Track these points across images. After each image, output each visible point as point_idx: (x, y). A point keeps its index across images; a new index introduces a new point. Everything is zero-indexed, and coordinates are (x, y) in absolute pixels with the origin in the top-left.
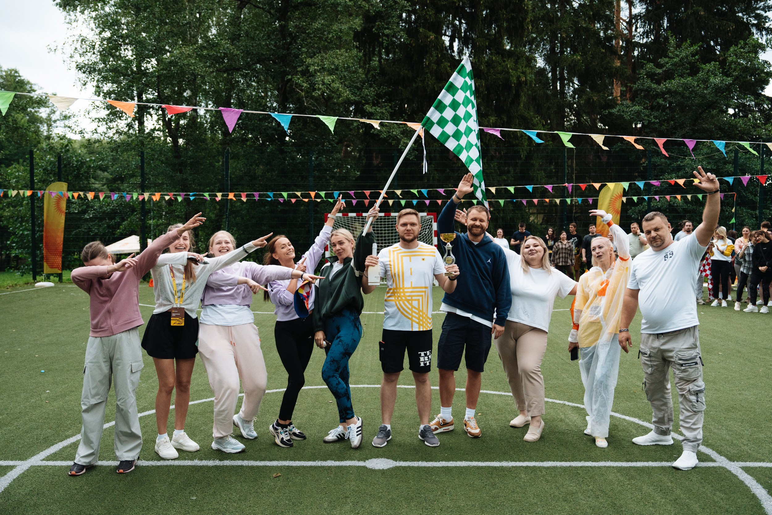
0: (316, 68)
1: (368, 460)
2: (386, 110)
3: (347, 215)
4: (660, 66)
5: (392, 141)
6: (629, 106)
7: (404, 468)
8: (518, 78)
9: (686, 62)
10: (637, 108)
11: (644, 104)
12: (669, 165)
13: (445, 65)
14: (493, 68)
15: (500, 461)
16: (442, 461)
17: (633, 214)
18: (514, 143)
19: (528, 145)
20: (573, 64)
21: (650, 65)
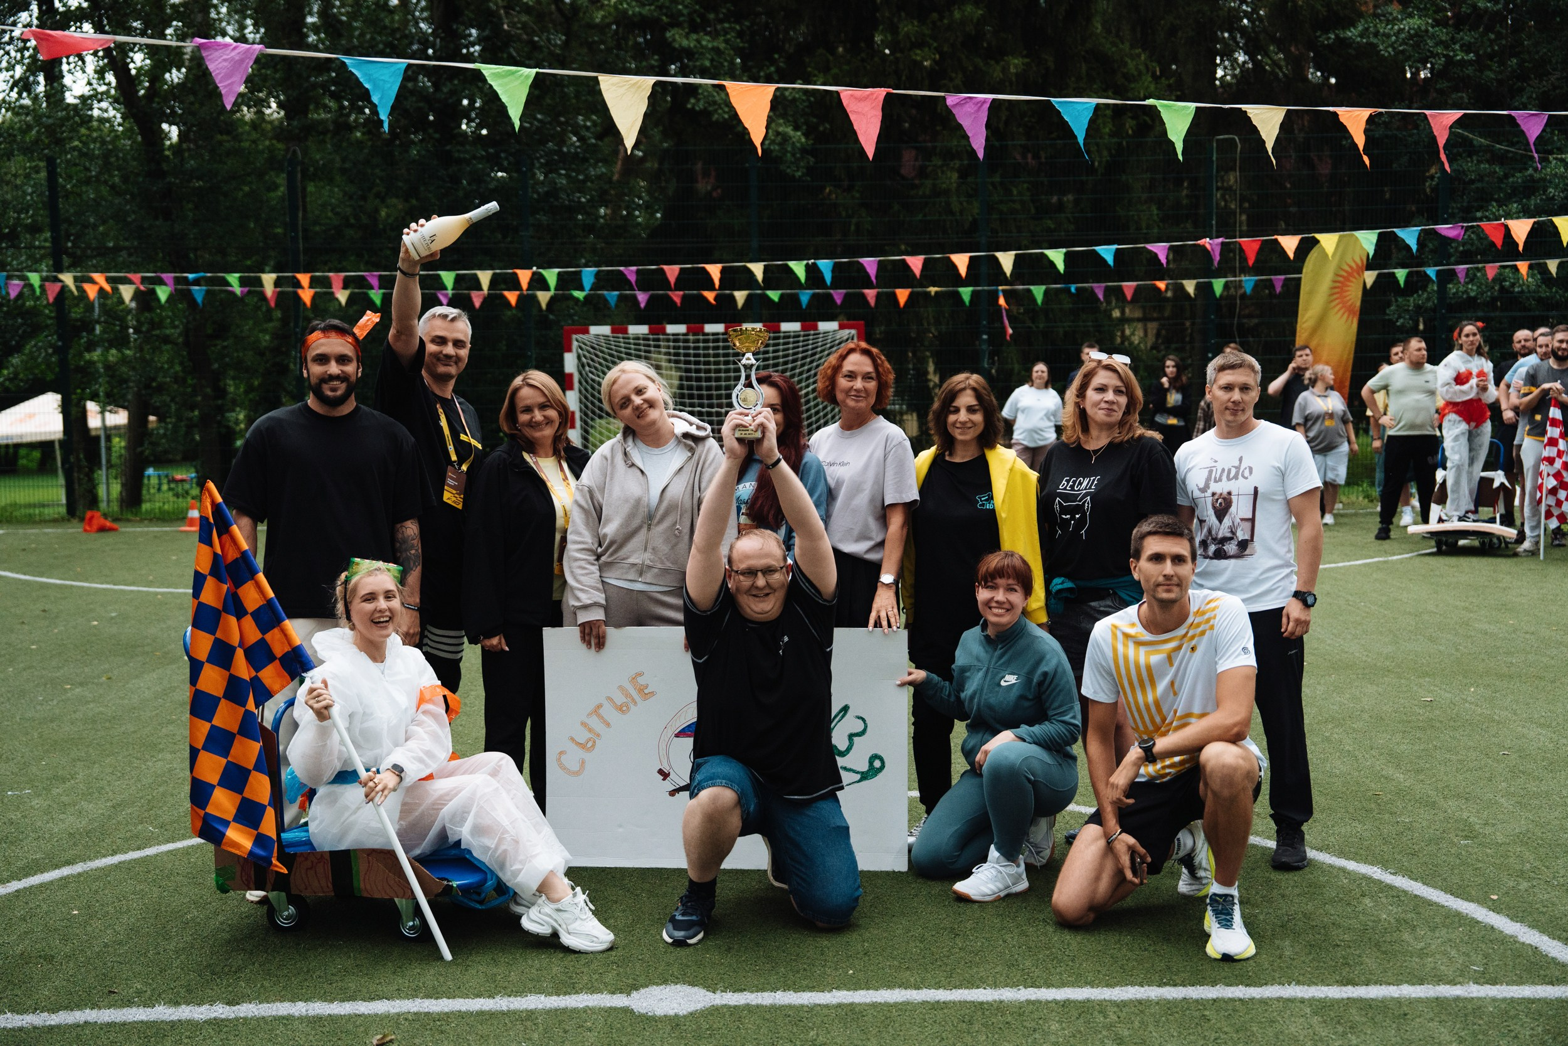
1: (637, 989)
2: (727, 41)
3: (625, 331)
6: (1396, 18)
7: (734, 1010)
10: (1415, 22)
11: (1435, 12)
12: (1500, 180)
15: (995, 985)
16: (838, 988)
17: (1400, 317)
19: (1112, 135)
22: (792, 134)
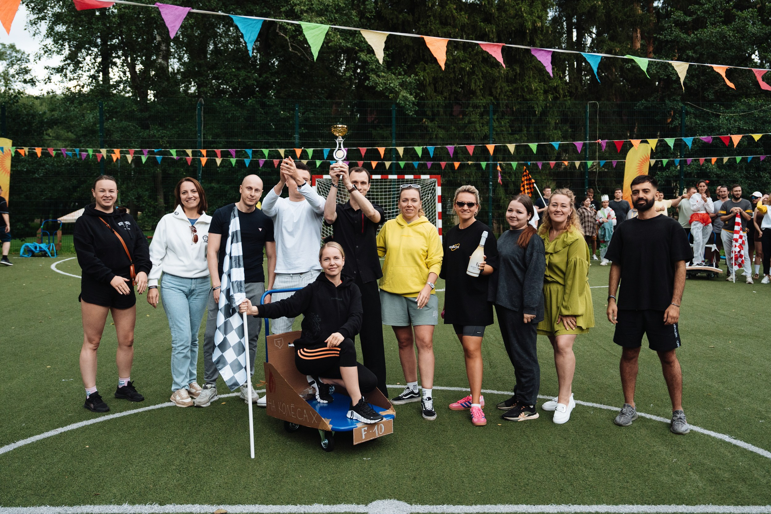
0: (302, 8)
4: (688, 13)
5: (390, 93)
8: (534, 22)
9: (719, 9)
13: (450, 8)
14: (505, 11)
18: (528, 97)
20: (592, 11)
21: (679, 13)
22: (409, 96)
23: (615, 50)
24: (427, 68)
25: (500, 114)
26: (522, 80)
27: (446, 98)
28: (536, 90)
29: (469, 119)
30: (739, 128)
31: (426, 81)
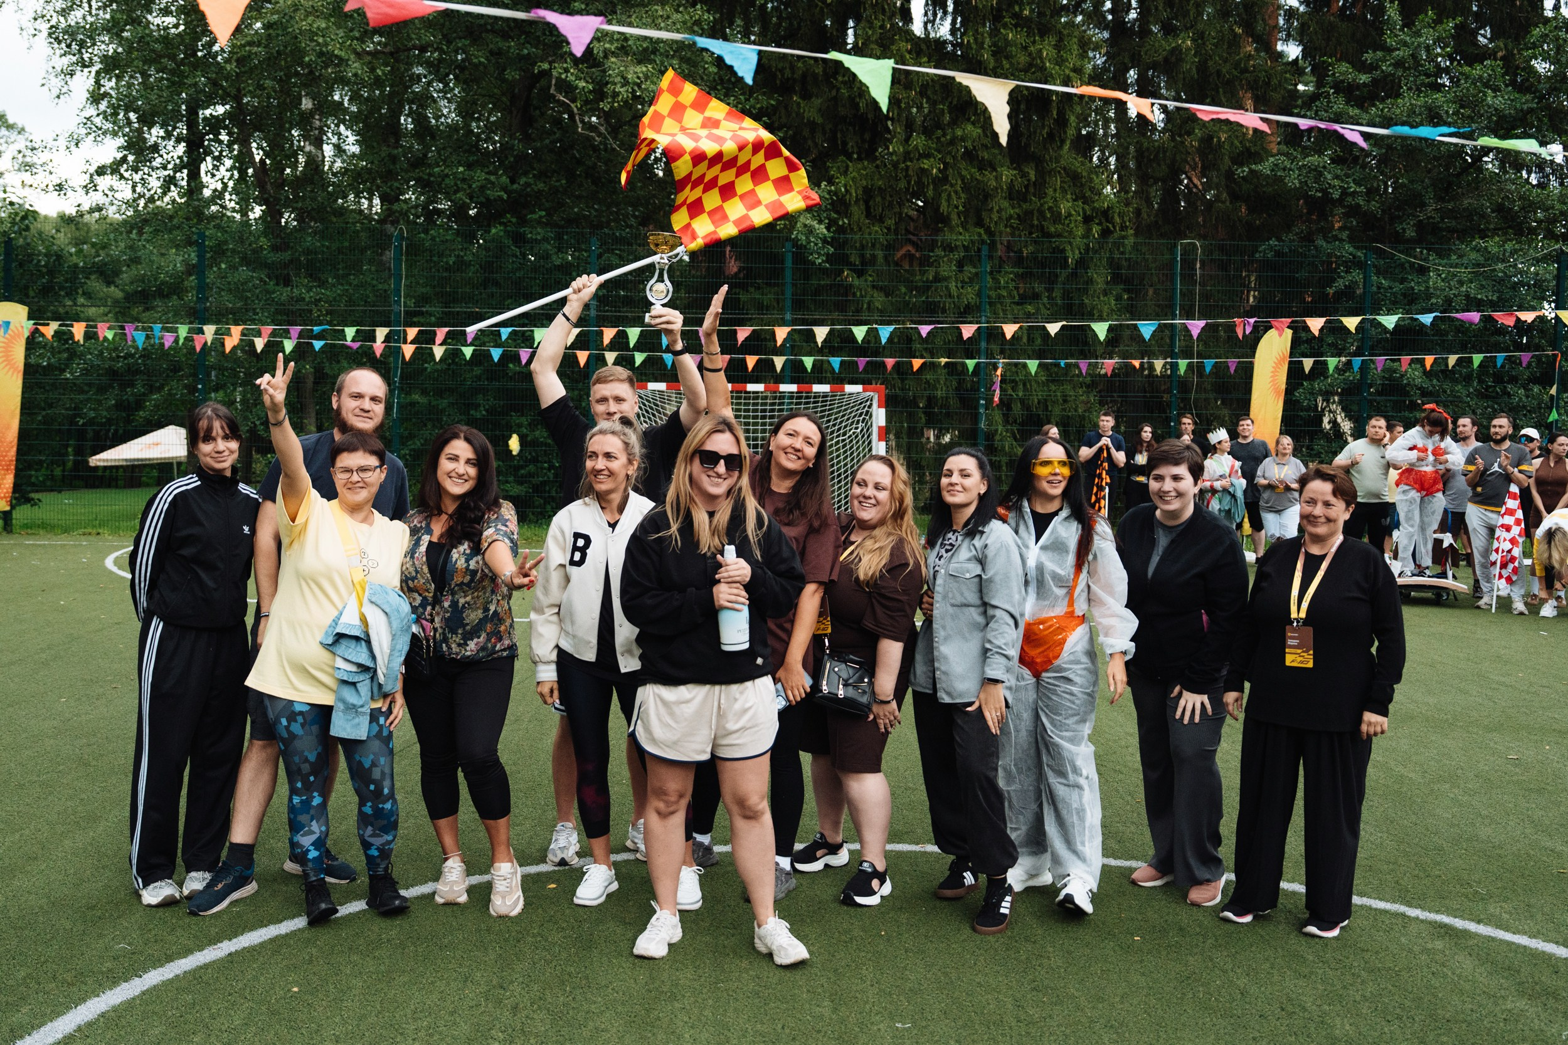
0: (607, 46)
4: (1363, 67)
8: (1067, 80)
18: (1053, 229)
20: (1173, 59)
21: (1344, 67)
22: (817, 226)
23: (1219, 138)
24: (851, 169)
25: (997, 262)
26: (1042, 196)
27: (889, 229)
28: (1070, 215)
29: (937, 273)
30: (1467, 296)
31: (851, 195)
